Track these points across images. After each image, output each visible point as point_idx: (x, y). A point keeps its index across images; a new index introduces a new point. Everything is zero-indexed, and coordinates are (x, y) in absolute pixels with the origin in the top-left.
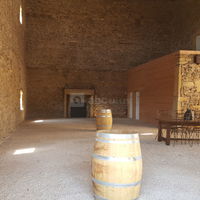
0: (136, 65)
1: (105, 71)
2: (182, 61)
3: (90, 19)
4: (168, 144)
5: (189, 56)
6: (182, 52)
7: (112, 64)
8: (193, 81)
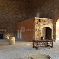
0: (19, 21)
1: (9, 23)
2: (36, 21)
3: (4, 6)
4: (37, 49)
5: (38, 19)
6: (36, 18)
7: (12, 21)
8: (39, 27)
